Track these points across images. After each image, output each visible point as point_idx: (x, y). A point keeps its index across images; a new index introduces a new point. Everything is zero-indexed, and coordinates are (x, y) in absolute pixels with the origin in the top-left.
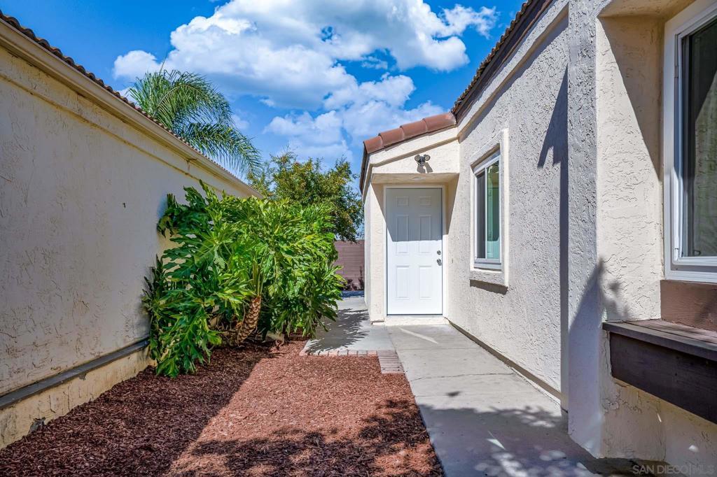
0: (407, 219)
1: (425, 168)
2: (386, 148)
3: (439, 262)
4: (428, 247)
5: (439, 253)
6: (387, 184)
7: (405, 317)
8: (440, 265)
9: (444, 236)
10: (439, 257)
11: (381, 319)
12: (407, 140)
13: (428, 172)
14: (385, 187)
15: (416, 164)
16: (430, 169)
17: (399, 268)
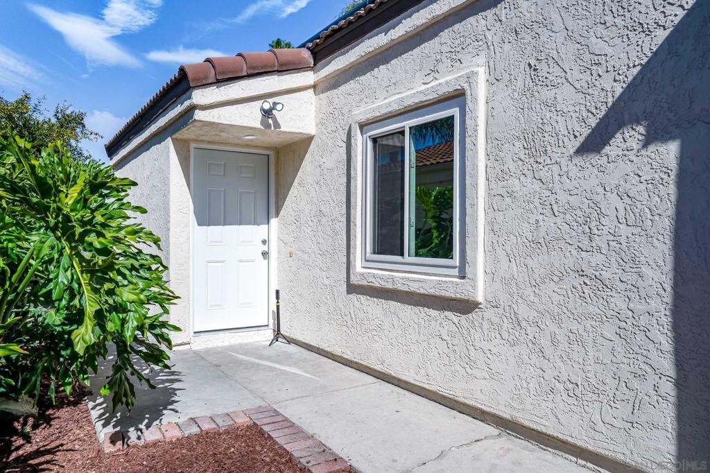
0: (222, 193)
1: (270, 121)
2: (219, 82)
3: (265, 254)
4: (252, 234)
5: (264, 242)
6: (196, 141)
7: (221, 334)
8: (265, 259)
9: (274, 221)
10: (265, 248)
11: (185, 341)
12: (250, 76)
13: (275, 128)
14: (193, 145)
15: (259, 115)
16: (277, 125)
17: (209, 264)
